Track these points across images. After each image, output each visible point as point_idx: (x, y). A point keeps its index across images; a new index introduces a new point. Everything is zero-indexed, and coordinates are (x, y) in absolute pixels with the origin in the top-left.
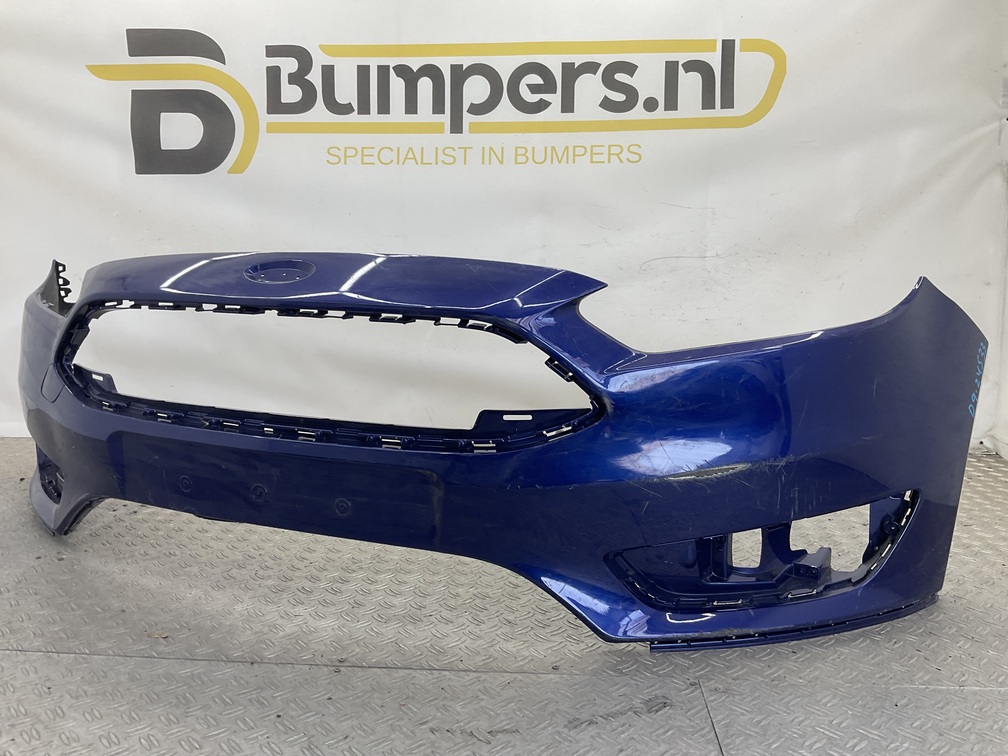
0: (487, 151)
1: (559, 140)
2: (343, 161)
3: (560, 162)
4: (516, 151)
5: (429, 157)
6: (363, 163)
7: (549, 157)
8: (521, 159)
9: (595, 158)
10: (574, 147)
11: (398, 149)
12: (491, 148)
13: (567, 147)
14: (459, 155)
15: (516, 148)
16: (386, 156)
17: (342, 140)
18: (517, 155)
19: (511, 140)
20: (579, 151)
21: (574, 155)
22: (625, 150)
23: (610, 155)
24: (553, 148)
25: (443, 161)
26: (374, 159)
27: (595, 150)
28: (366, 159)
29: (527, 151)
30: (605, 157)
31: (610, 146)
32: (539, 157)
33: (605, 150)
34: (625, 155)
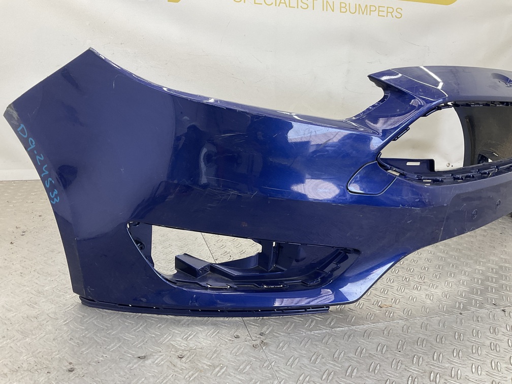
0: (325, 3)
3: (363, 14)
4: (341, 5)
5: (293, 3)
6: (254, 3)
7: (357, 9)
8: (343, 10)
9: (381, 13)
10: (371, 6)
12: (327, 1)
13: (366, 6)
14: (310, 3)
15: (341, 3)
18: (341, 7)
20: (373, 9)
21: (370, 11)
22: (395, 10)
23: (387, 12)
24: (359, 5)
25: (301, 7)
27: (381, 9)
28: (257, 1)
29: (346, 6)
30: (385, 14)
31: (388, 7)
32: (353, 10)
33: (385, 9)
34: (395, 14)
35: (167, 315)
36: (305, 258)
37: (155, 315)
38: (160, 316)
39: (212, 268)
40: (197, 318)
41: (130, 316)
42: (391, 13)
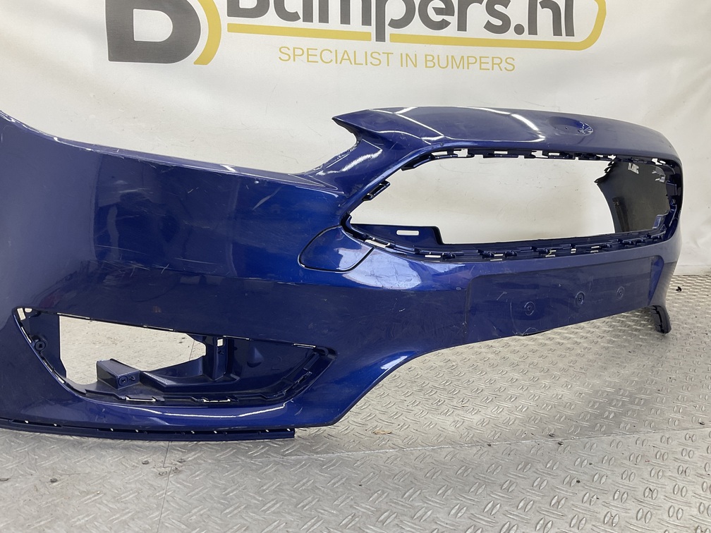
0: (404, 56)
1: (458, 51)
2: (292, 58)
3: (458, 68)
4: (426, 58)
5: (360, 59)
6: (308, 61)
7: (450, 63)
8: (430, 64)
9: (484, 66)
10: (468, 57)
11: (336, 51)
12: (407, 54)
13: (463, 57)
14: (383, 58)
15: (426, 55)
16: (327, 56)
17: (291, 41)
18: (426, 61)
19: (421, 49)
20: (472, 60)
21: (468, 63)
22: (504, 60)
23: (493, 64)
24: (452, 57)
25: (371, 63)
26: (318, 59)
27: (483, 60)
28: (311, 58)
29: (433, 59)
30: (489, 66)
31: (493, 58)
32: (443, 63)
33: (490, 60)
34: (503, 65)
35: (71, 435)
36: (260, 363)
37: (57, 436)
38: (62, 437)
39: (142, 377)
40: (109, 441)
41: (23, 435)
42: (499, 64)
